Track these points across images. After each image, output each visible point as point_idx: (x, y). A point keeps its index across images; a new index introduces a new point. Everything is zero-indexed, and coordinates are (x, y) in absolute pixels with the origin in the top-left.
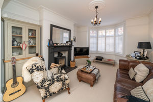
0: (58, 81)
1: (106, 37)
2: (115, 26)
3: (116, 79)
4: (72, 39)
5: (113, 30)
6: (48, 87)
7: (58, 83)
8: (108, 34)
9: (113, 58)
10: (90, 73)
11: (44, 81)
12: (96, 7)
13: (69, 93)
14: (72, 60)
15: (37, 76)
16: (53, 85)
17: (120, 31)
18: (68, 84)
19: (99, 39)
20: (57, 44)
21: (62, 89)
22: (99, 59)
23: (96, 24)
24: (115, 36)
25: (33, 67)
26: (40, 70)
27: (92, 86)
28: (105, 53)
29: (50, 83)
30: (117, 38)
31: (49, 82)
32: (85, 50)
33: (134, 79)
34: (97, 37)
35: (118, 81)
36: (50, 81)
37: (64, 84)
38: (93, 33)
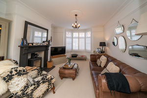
0: (44, 82)
1: (79, 38)
2: (85, 31)
3: (90, 68)
4: (49, 39)
5: (84, 33)
6: (32, 93)
7: (44, 84)
8: (80, 36)
9: (84, 54)
10: (72, 68)
11: (26, 87)
12: (76, 15)
13: (54, 93)
14: (49, 60)
15: (17, 83)
16: (38, 89)
17: (89, 34)
18: (53, 84)
19: (74, 39)
20: (32, 44)
21: (48, 90)
22: (74, 57)
23: (76, 28)
24: (85, 38)
25: (11, 72)
26: (23, 74)
27: (74, 79)
28: (79, 51)
29: (35, 87)
30: (87, 39)
31: (33, 86)
32: (59, 49)
33: (100, 66)
34: (72, 38)
35: (92, 70)
36: (35, 85)
37: (50, 84)
38: (68, 34)
